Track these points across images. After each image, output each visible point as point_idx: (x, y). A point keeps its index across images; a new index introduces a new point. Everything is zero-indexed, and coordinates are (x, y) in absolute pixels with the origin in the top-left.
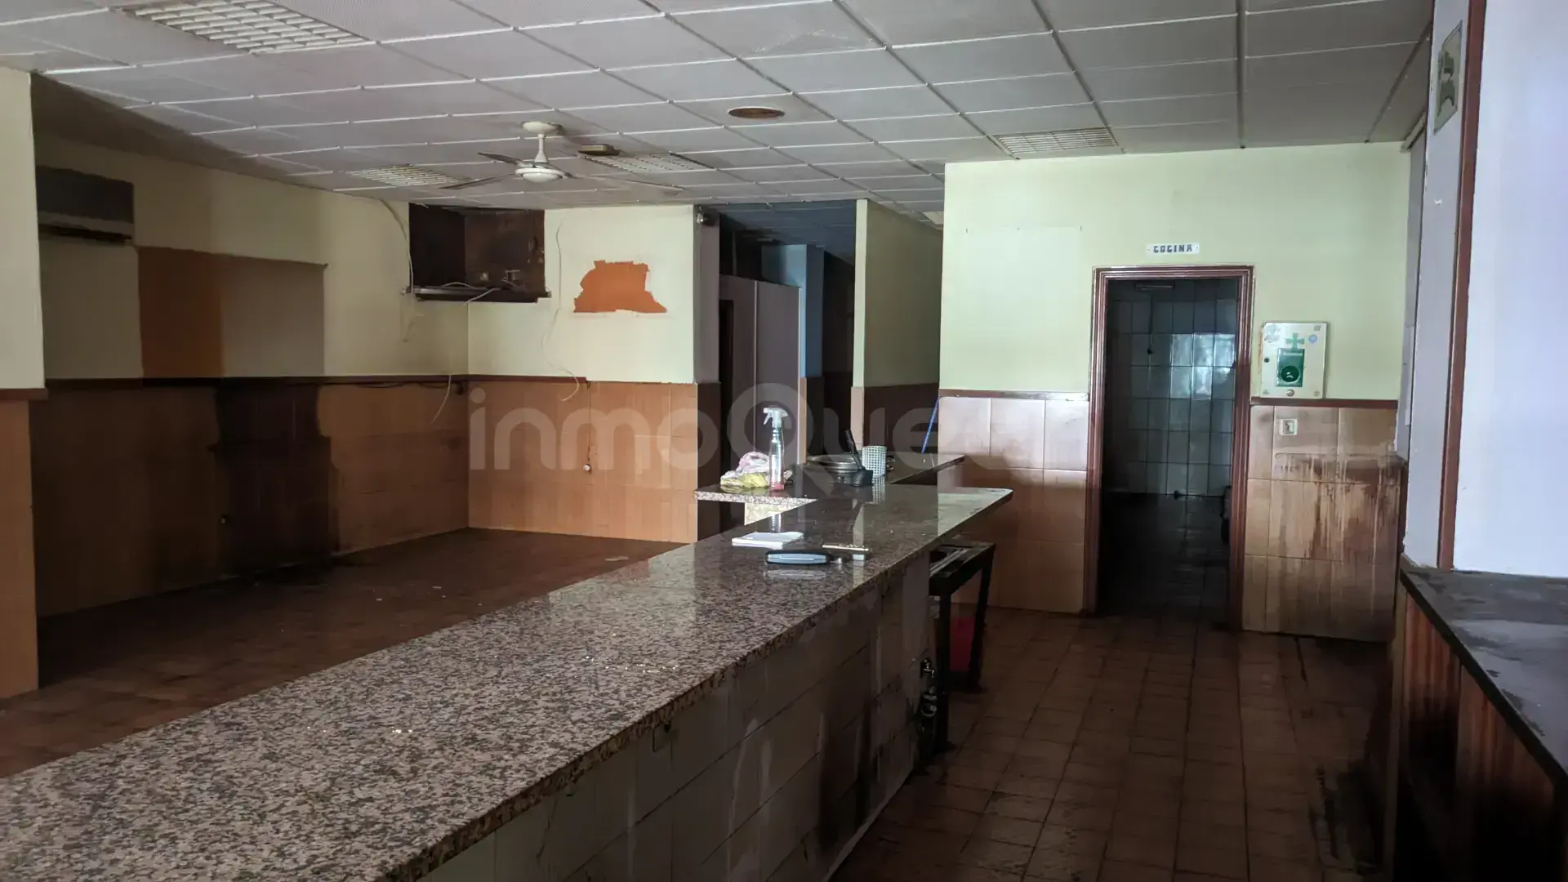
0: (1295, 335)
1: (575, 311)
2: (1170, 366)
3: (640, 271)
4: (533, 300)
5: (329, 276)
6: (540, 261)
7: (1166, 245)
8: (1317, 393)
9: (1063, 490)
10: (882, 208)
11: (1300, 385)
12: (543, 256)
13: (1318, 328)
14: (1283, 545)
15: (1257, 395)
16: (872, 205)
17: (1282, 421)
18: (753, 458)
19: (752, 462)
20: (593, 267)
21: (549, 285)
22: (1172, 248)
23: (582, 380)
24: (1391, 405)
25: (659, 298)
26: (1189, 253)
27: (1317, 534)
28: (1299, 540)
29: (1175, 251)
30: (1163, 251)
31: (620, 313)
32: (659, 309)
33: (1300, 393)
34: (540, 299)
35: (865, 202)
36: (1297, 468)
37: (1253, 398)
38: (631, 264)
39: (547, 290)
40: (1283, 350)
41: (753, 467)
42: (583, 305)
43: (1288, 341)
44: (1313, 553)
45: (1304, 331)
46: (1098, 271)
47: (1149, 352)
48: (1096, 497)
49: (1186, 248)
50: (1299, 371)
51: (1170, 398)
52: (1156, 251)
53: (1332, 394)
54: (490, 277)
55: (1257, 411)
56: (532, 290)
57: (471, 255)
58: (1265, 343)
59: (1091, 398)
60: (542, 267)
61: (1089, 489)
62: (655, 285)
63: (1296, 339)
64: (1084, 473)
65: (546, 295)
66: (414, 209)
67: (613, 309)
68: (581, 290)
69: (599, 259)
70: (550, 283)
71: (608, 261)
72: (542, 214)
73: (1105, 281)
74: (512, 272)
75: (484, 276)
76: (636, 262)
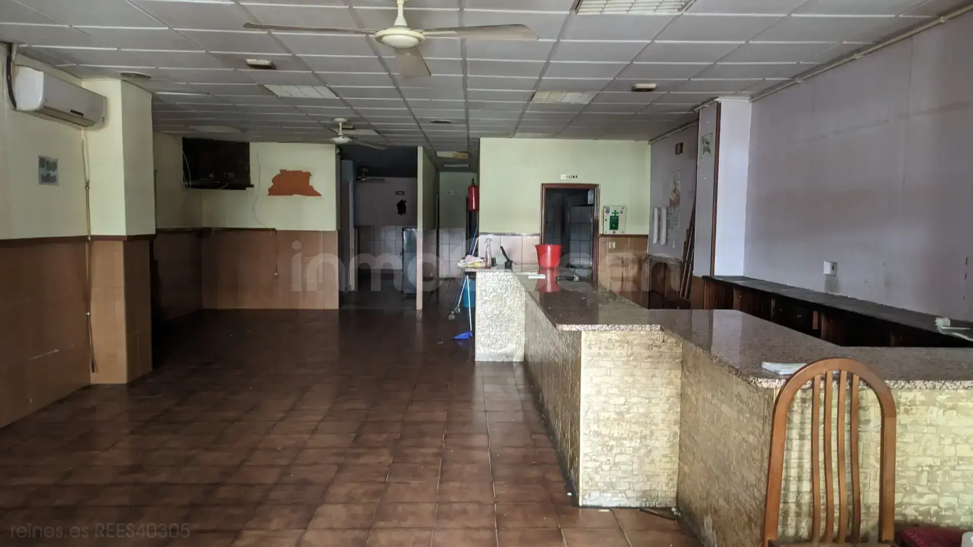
1: (269, 195)
3: (306, 175)
4: (243, 188)
6: (247, 168)
7: (568, 175)
8: (622, 233)
10: (425, 149)
11: (617, 229)
13: (623, 208)
17: (610, 243)
20: (280, 173)
21: (253, 181)
23: (274, 230)
24: (646, 236)
26: (577, 179)
29: (572, 177)
31: (295, 196)
32: (319, 195)
33: (616, 233)
34: (248, 189)
37: (601, 235)
38: (301, 172)
40: (611, 217)
42: (273, 192)
43: (613, 213)
45: (619, 209)
46: (543, 185)
49: (575, 177)
50: (617, 223)
52: (564, 177)
53: (628, 233)
55: (601, 240)
58: (604, 213)
59: (541, 235)
60: (248, 172)
63: (616, 212)
65: (252, 186)
66: (186, 141)
67: (291, 194)
68: (273, 184)
69: (283, 168)
70: (254, 178)
71: (287, 170)
72: (248, 145)
73: (545, 189)
74: (229, 174)
75: (211, 175)
76: (304, 171)
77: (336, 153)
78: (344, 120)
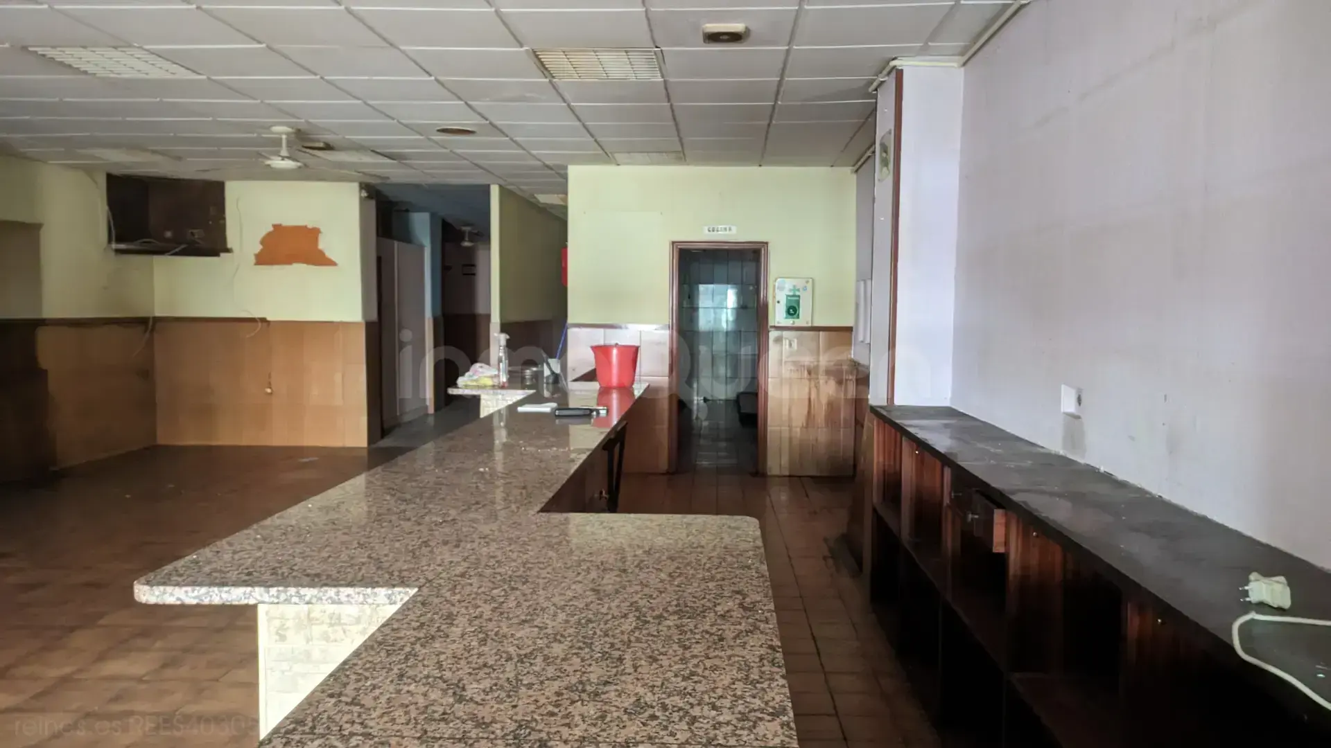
0: (794, 286)
1: (255, 264)
3: (313, 233)
4: (215, 253)
5: (45, 234)
7: (715, 227)
8: (807, 323)
10: (509, 191)
11: (798, 317)
12: (224, 219)
13: (807, 282)
14: (790, 419)
15: (773, 324)
16: (502, 190)
17: (787, 341)
18: (481, 367)
19: (480, 370)
20: (272, 229)
22: (719, 229)
23: (263, 320)
24: (849, 330)
25: (329, 254)
26: (730, 231)
27: (809, 412)
28: (799, 418)
29: (721, 231)
30: (713, 231)
31: (296, 265)
32: (331, 263)
33: (799, 323)
34: (222, 255)
35: (498, 187)
36: (797, 370)
37: (772, 327)
38: (305, 228)
39: (229, 247)
40: (788, 296)
41: (482, 373)
42: (262, 259)
43: (790, 290)
44: (807, 424)
45: (800, 283)
50: (797, 308)
51: (699, 332)
52: (710, 231)
53: (816, 324)
54: (173, 234)
55: (773, 334)
56: (213, 246)
57: (154, 214)
58: (777, 291)
59: (670, 328)
60: (223, 227)
61: (670, 389)
62: (327, 244)
63: (795, 288)
64: (666, 380)
65: (228, 251)
66: (112, 179)
67: (290, 263)
68: (261, 247)
69: (277, 222)
70: (232, 237)
71: (284, 224)
72: (223, 185)
73: (678, 250)
74: (195, 231)
75: (168, 234)
76: (310, 226)
77: (361, 198)
78: (290, 130)
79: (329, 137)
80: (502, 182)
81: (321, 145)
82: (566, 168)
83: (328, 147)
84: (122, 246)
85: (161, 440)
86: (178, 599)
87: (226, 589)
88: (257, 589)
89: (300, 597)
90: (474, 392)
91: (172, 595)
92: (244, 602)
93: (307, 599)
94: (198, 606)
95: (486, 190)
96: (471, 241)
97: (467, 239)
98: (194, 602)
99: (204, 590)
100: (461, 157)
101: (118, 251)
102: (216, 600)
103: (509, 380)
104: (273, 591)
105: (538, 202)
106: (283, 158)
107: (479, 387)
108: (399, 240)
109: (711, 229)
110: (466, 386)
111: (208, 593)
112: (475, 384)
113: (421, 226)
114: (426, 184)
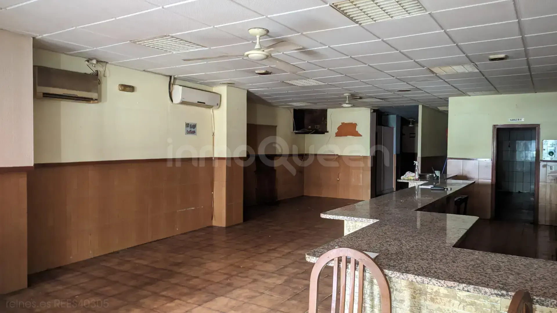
0: (553, 143)
1: (336, 136)
2: (516, 151)
3: (354, 125)
4: (323, 133)
5: (278, 128)
6: (326, 122)
7: (514, 119)
9: (484, 186)
10: (426, 106)
11: (554, 156)
12: (327, 121)
14: (551, 200)
15: (542, 159)
16: (423, 106)
17: (549, 167)
18: (409, 173)
19: (409, 174)
20: (341, 124)
21: (328, 130)
22: (516, 120)
25: (360, 132)
26: (521, 121)
29: (517, 120)
30: (513, 120)
32: (361, 136)
33: (555, 159)
34: (325, 133)
35: (421, 106)
36: (554, 179)
37: (541, 161)
39: (328, 131)
40: (549, 147)
41: (410, 175)
42: (338, 135)
43: (550, 145)
46: (494, 125)
47: (509, 146)
48: (494, 186)
49: (520, 119)
50: (554, 153)
51: (516, 161)
52: (511, 120)
54: (311, 127)
55: (542, 164)
56: (323, 131)
57: (306, 121)
58: (544, 145)
59: (492, 160)
60: (326, 124)
61: (492, 185)
62: (358, 129)
64: (490, 181)
65: (327, 132)
66: (295, 111)
67: (347, 136)
68: (337, 130)
69: (342, 122)
70: (329, 129)
71: (345, 123)
72: (326, 110)
73: (496, 128)
74: (318, 126)
75: (310, 127)
76: (353, 123)
77: (371, 112)
78: (349, 94)
79: (360, 95)
80: (422, 104)
81: (359, 98)
82: (448, 98)
83: (361, 98)
84: (297, 132)
85: (305, 194)
86: (329, 217)
87: (339, 216)
88: (345, 217)
89: (354, 219)
90: (406, 181)
91: (328, 216)
92: (342, 219)
93: (355, 220)
94: (333, 219)
95: (417, 107)
96: (412, 124)
97: (411, 124)
98: (332, 218)
99: (334, 216)
100: (406, 97)
101: (296, 133)
102: (337, 219)
103: (419, 178)
104: (349, 217)
105: (439, 110)
106: (347, 104)
107: (408, 180)
108: (384, 126)
109: (512, 120)
110: (404, 179)
111: (335, 217)
112: (407, 178)
113: (393, 120)
114: (394, 106)
